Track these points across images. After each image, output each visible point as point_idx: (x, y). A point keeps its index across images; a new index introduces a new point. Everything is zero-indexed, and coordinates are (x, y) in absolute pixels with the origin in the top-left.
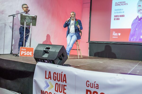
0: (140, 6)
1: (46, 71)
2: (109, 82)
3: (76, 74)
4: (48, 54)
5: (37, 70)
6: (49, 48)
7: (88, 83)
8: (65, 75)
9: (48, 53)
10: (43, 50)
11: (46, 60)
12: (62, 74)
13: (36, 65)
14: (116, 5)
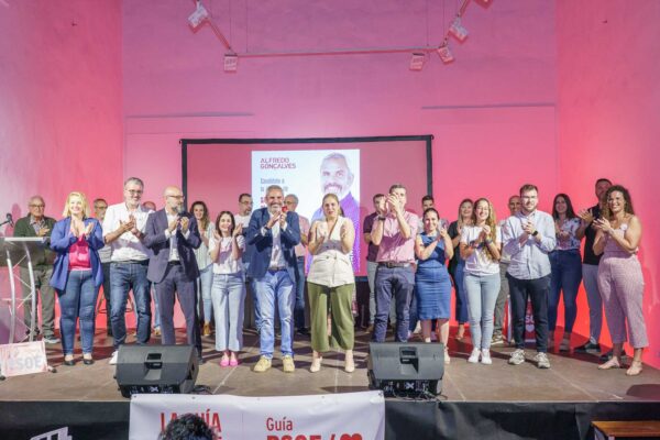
0: (328, 174)
1: (163, 415)
2: (311, 412)
3: (242, 407)
4: (160, 371)
5: (135, 418)
6: (158, 356)
7: (270, 422)
8: (216, 416)
9: (159, 367)
10: (142, 362)
11: (154, 386)
12: (208, 415)
13: (129, 403)
14: (262, 167)
